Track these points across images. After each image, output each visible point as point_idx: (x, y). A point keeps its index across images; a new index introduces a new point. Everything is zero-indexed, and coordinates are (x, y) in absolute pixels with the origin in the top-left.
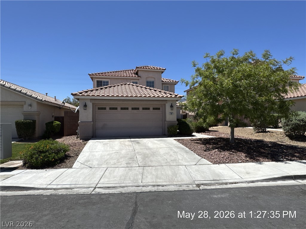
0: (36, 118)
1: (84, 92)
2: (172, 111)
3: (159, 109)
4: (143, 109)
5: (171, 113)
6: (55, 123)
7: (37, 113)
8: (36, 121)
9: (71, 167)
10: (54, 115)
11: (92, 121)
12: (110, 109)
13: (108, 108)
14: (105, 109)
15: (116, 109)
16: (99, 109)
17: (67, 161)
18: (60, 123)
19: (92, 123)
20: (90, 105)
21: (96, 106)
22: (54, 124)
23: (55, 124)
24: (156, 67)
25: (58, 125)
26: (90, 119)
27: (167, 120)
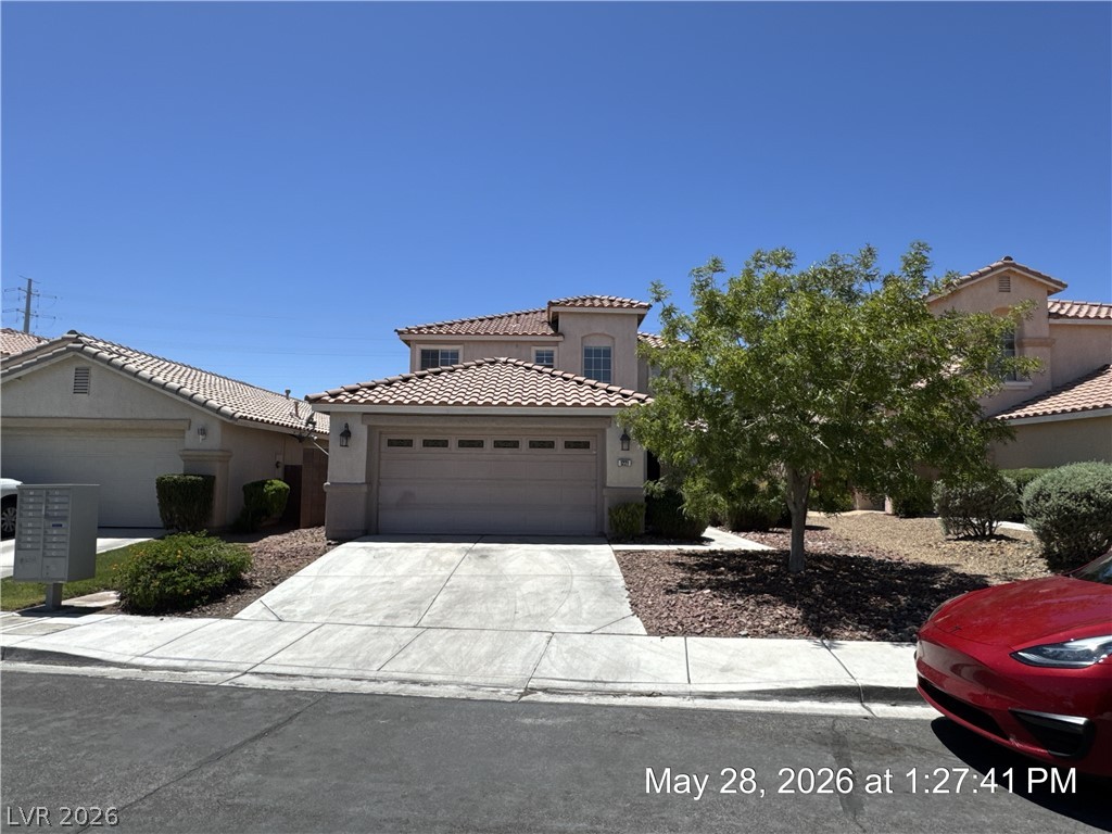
0: (217, 470)
1: (346, 391)
2: (623, 454)
3: (586, 445)
4: (533, 445)
5: (624, 461)
6: (271, 484)
7: (220, 454)
8: (214, 477)
9: (230, 616)
10: (281, 461)
11: (364, 481)
12: (427, 443)
13: (418, 443)
14: (409, 443)
15: (444, 444)
16: (391, 443)
17: (232, 599)
18: (287, 486)
19: (365, 489)
20: (360, 432)
21: (381, 433)
22: (267, 488)
23: (271, 488)
24: (620, 299)
25: (279, 491)
26: (361, 477)
27: (608, 485)
